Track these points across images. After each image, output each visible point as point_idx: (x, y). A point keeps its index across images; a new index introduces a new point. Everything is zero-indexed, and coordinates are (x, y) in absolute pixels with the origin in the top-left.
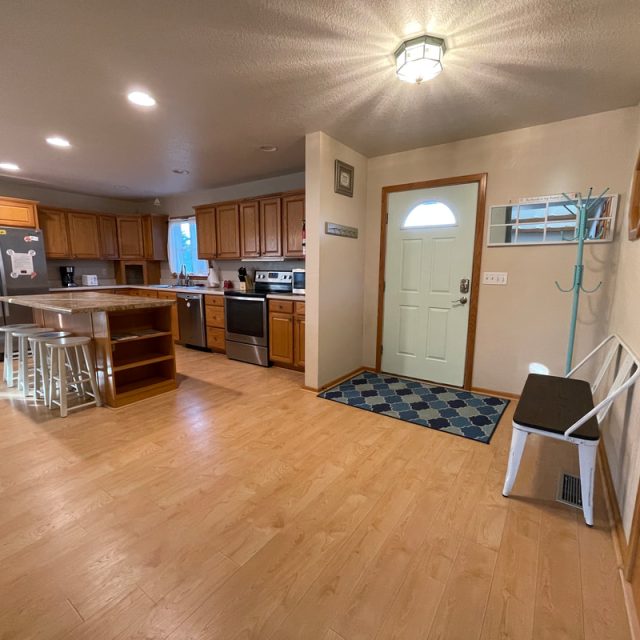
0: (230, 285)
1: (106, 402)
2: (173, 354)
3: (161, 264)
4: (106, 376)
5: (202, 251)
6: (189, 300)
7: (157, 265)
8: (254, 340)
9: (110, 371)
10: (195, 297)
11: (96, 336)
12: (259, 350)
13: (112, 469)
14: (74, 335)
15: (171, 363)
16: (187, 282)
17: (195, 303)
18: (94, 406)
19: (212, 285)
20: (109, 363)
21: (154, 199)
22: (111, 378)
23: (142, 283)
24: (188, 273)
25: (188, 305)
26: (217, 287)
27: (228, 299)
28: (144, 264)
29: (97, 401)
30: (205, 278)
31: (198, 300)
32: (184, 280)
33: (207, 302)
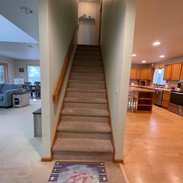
0: (173, 88)
1: (134, 112)
2: (152, 105)
3: (151, 81)
4: (136, 106)
5: (165, 78)
6: (158, 92)
7: (150, 81)
8: (180, 107)
9: (137, 105)
10: (160, 91)
11: (135, 97)
12: (181, 110)
13: (136, 124)
14: (130, 96)
15: (151, 107)
16: (158, 86)
17: (159, 92)
18: (132, 112)
19: (166, 88)
20: (137, 104)
21: (152, 64)
22: (136, 107)
23: (144, 85)
24: (159, 84)
25: (158, 93)
26: (168, 88)
27: (172, 93)
28: (146, 81)
29: (133, 111)
30: (164, 86)
31: (161, 92)
32: (157, 86)
33: (164, 93)
